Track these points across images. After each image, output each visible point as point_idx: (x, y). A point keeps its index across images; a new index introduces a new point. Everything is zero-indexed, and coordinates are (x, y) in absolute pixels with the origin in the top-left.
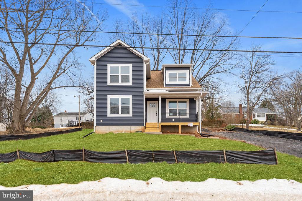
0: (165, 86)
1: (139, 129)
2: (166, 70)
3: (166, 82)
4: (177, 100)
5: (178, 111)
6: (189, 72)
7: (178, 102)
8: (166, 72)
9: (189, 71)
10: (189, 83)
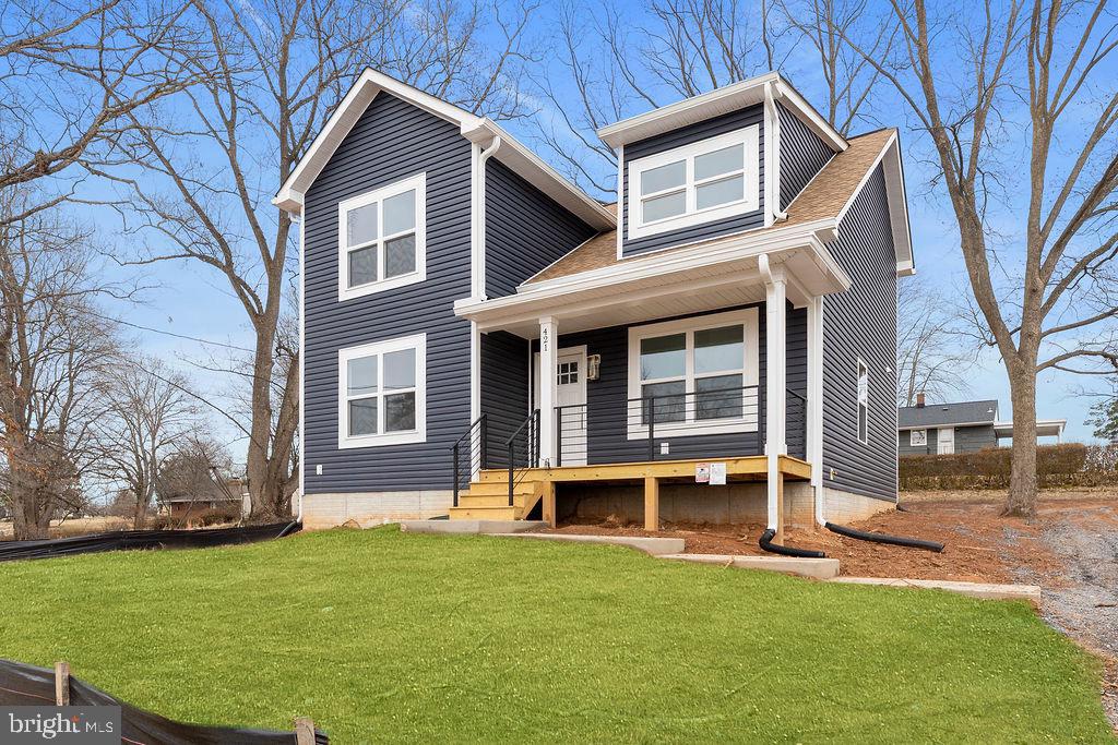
0: (620, 255)
2: (626, 162)
3: (625, 231)
4: (689, 328)
6: (762, 137)
7: (690, 340)
8: (626, 169)
9: (762, 129)
10: (762, 206)
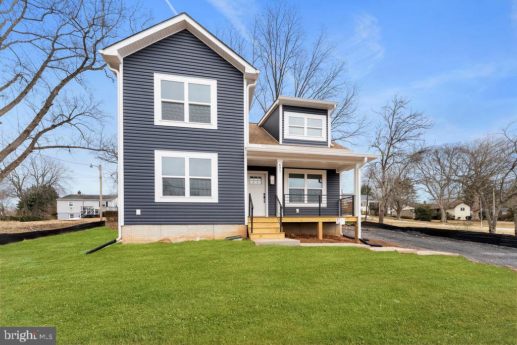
0: (281, 142)
1: (235, 230)
2: (283, 111)
3: (283, 135)
4: (306, 172)
5: (306, 193)
6: (327, 120)
7: (306, 176)
10: (327, 141)
